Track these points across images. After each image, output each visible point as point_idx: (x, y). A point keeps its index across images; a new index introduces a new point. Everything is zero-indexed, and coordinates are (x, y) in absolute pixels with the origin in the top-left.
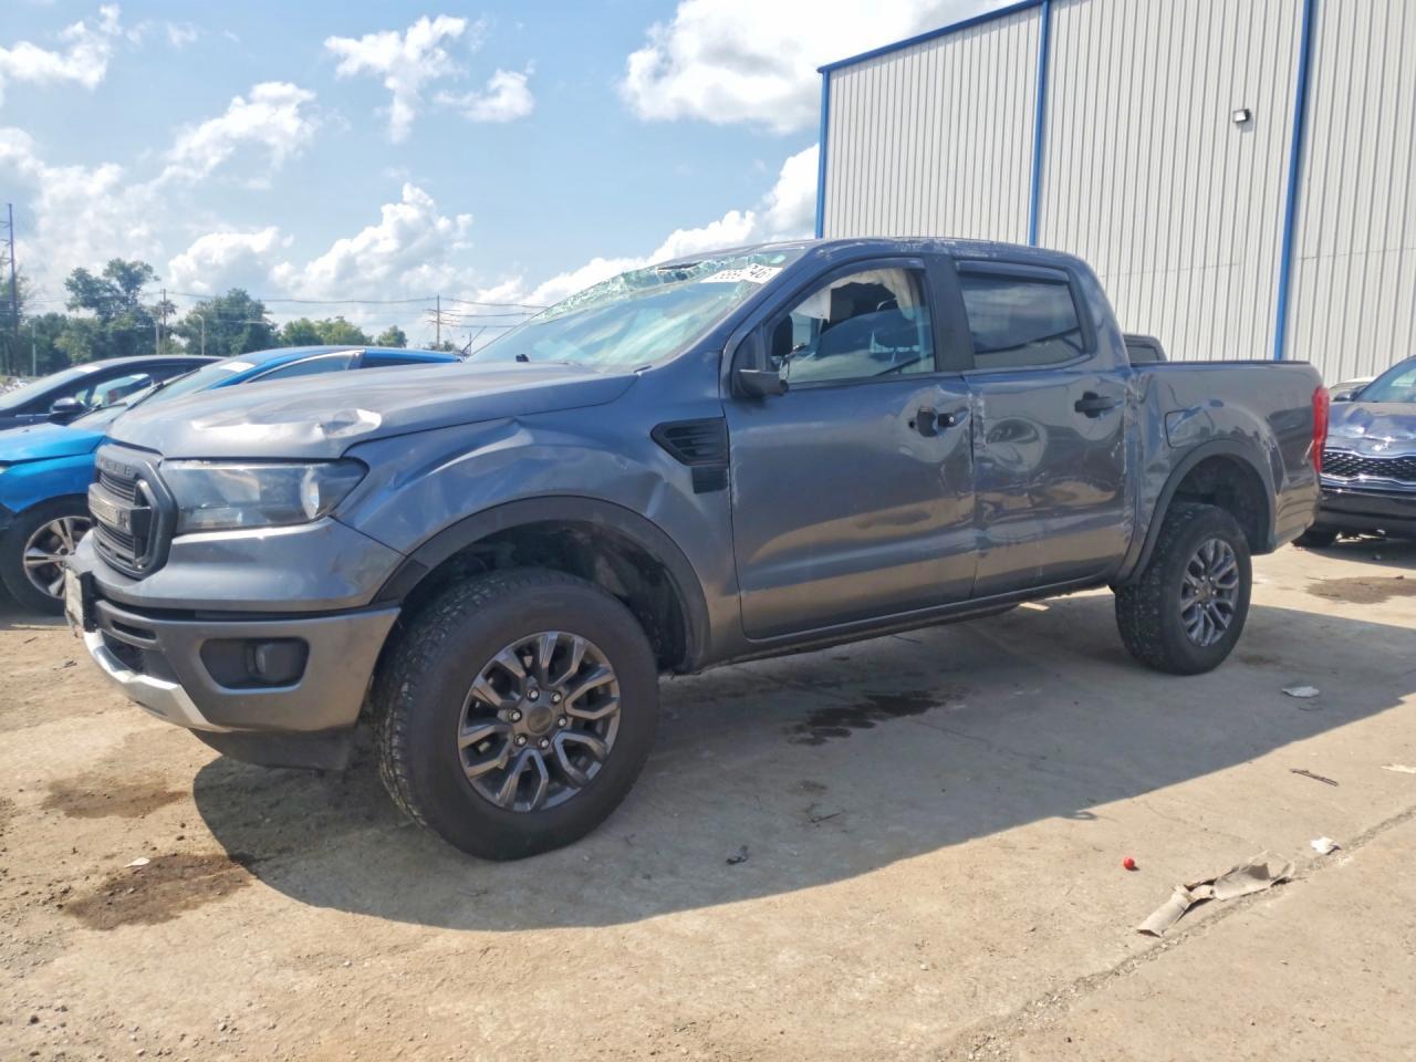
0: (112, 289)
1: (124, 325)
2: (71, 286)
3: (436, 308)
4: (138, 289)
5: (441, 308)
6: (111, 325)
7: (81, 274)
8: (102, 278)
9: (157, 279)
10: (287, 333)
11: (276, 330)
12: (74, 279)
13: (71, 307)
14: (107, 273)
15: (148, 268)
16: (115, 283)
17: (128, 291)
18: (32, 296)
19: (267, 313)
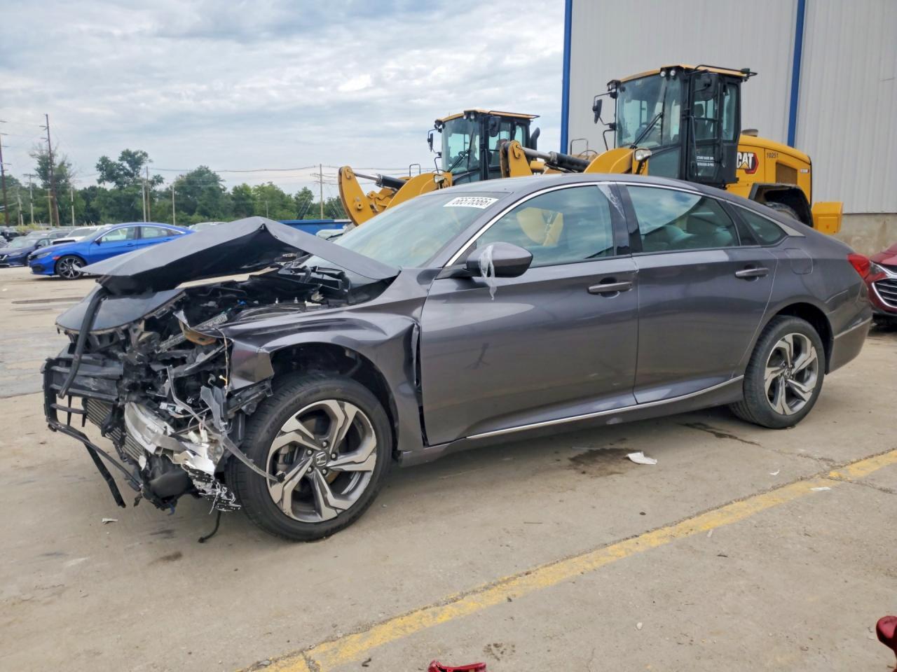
0: (124, 168)
1: (131, 191)
2: (100, 168)
3: (319, 173)
4: (140, 168)
5: (323, 173)
6: (123, 191)
7: (104, 160)
8: (118, 162)
9: (150, 161)
10: (233, 193)
11: (226, 191)
12: (101, 163)
13: (100, 181)
14: (122, 159)
15: (145, 155)
16: (126, 164)
17: (134, 169)
18: (74, 174)
19: (222, 181)
